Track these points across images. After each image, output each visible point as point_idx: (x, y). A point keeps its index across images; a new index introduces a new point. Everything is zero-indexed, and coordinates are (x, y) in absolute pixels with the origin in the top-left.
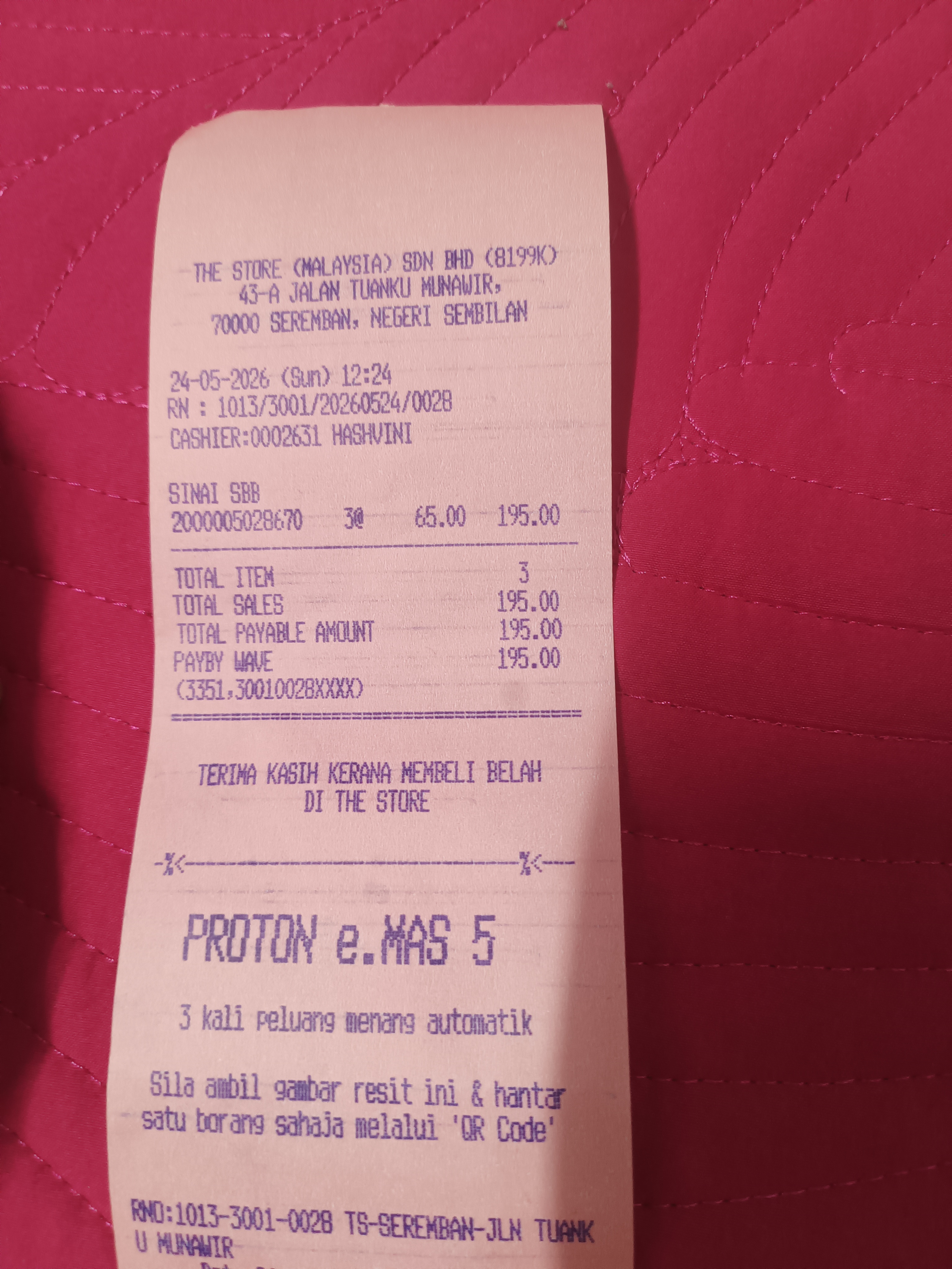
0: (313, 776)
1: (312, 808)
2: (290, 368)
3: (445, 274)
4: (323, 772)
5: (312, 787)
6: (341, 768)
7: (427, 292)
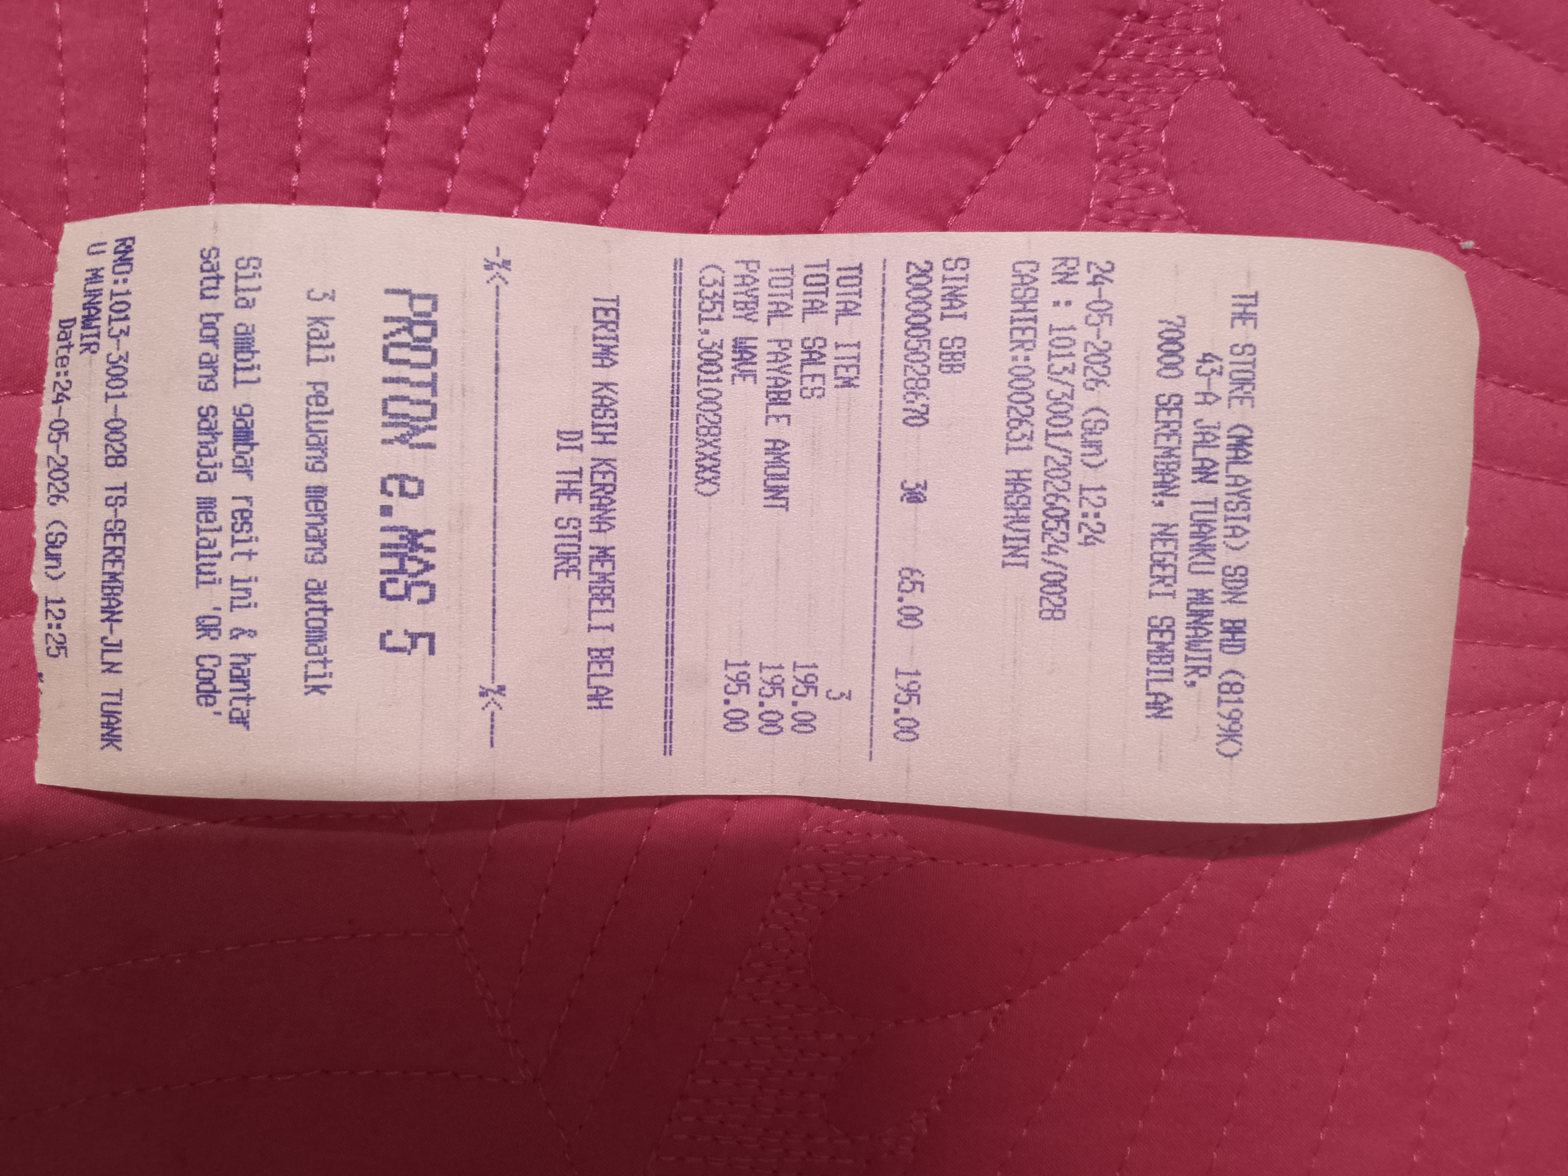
0: (600, 438)
1: (561, 438)
2: (1108, 418)
3: (1216, 619)
4: (605, 452)
5: (588, 438)
6: (610, 472)
7: (1193, 595)
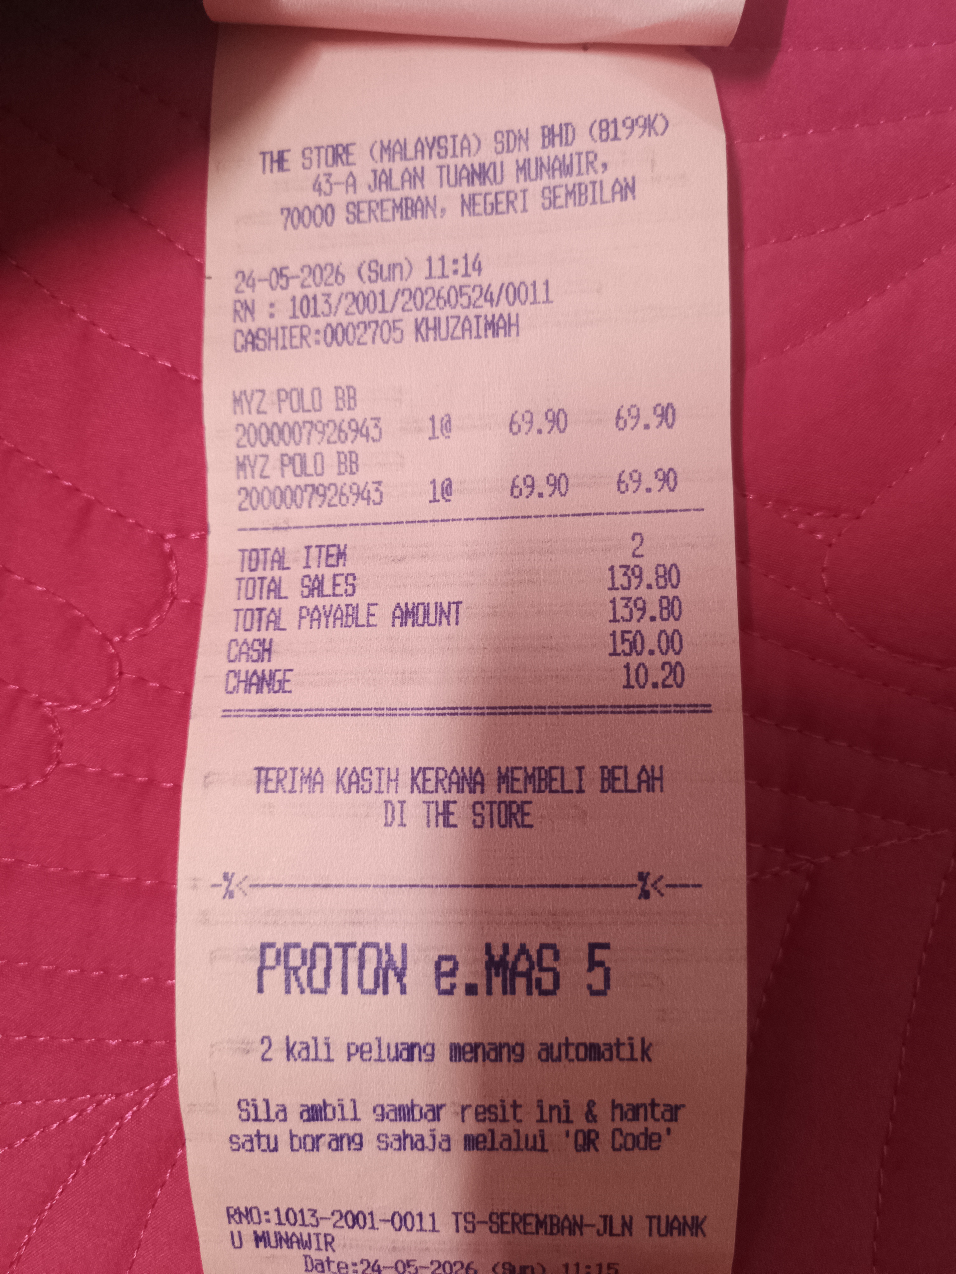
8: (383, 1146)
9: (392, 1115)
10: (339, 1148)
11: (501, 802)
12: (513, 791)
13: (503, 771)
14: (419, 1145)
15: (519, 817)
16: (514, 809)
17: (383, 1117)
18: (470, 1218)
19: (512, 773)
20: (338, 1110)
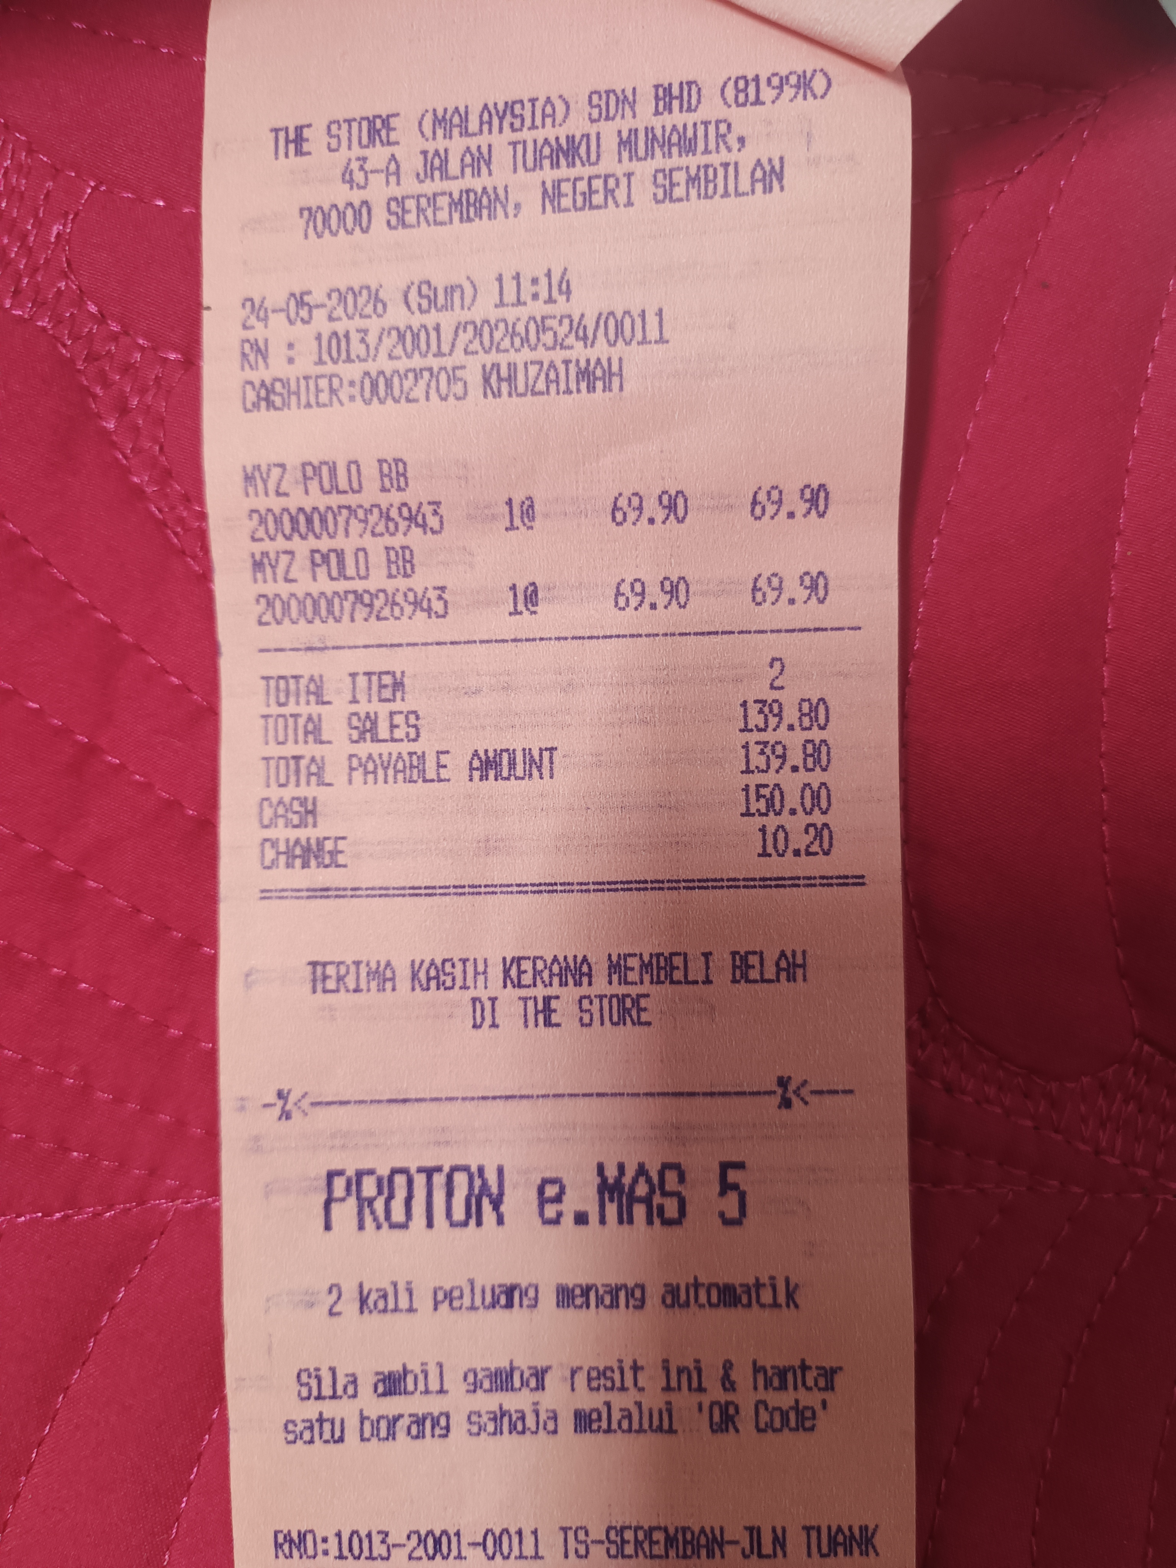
8: (475, 1429)
9: (486, 1385)
10: (420, 1436)
11: (612, 996)
12: (627, 983)
13: (614, 958)
14: (520, 1427)
15: (634, 1013)
16: (628, 1003)
17: (476, 1387)
18: (581, 1536)
19: (625, 961)
20: (421, 1377)
